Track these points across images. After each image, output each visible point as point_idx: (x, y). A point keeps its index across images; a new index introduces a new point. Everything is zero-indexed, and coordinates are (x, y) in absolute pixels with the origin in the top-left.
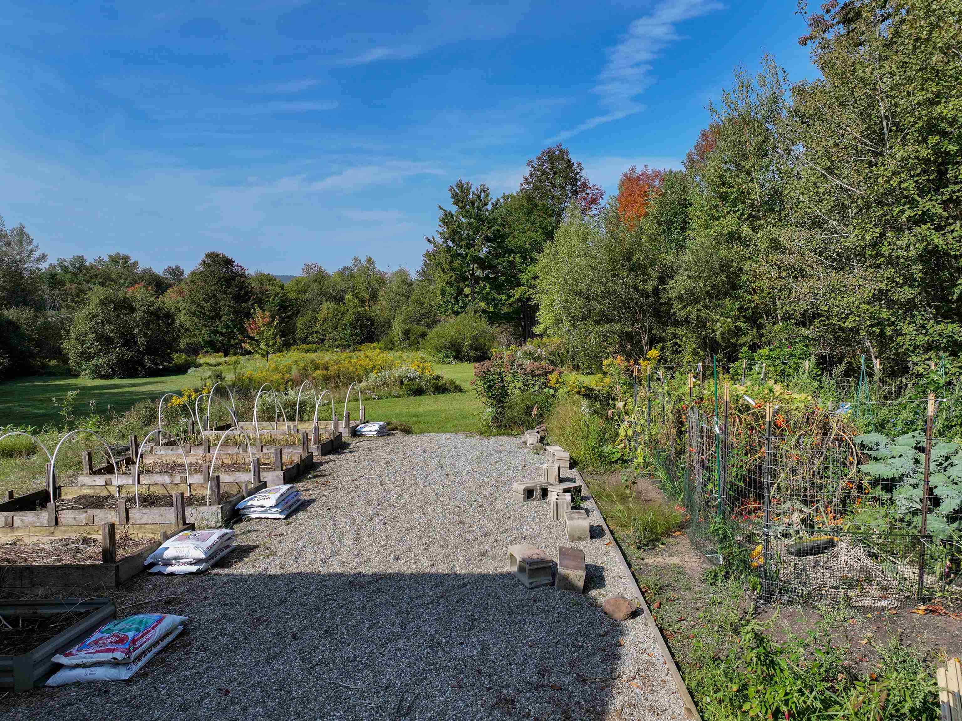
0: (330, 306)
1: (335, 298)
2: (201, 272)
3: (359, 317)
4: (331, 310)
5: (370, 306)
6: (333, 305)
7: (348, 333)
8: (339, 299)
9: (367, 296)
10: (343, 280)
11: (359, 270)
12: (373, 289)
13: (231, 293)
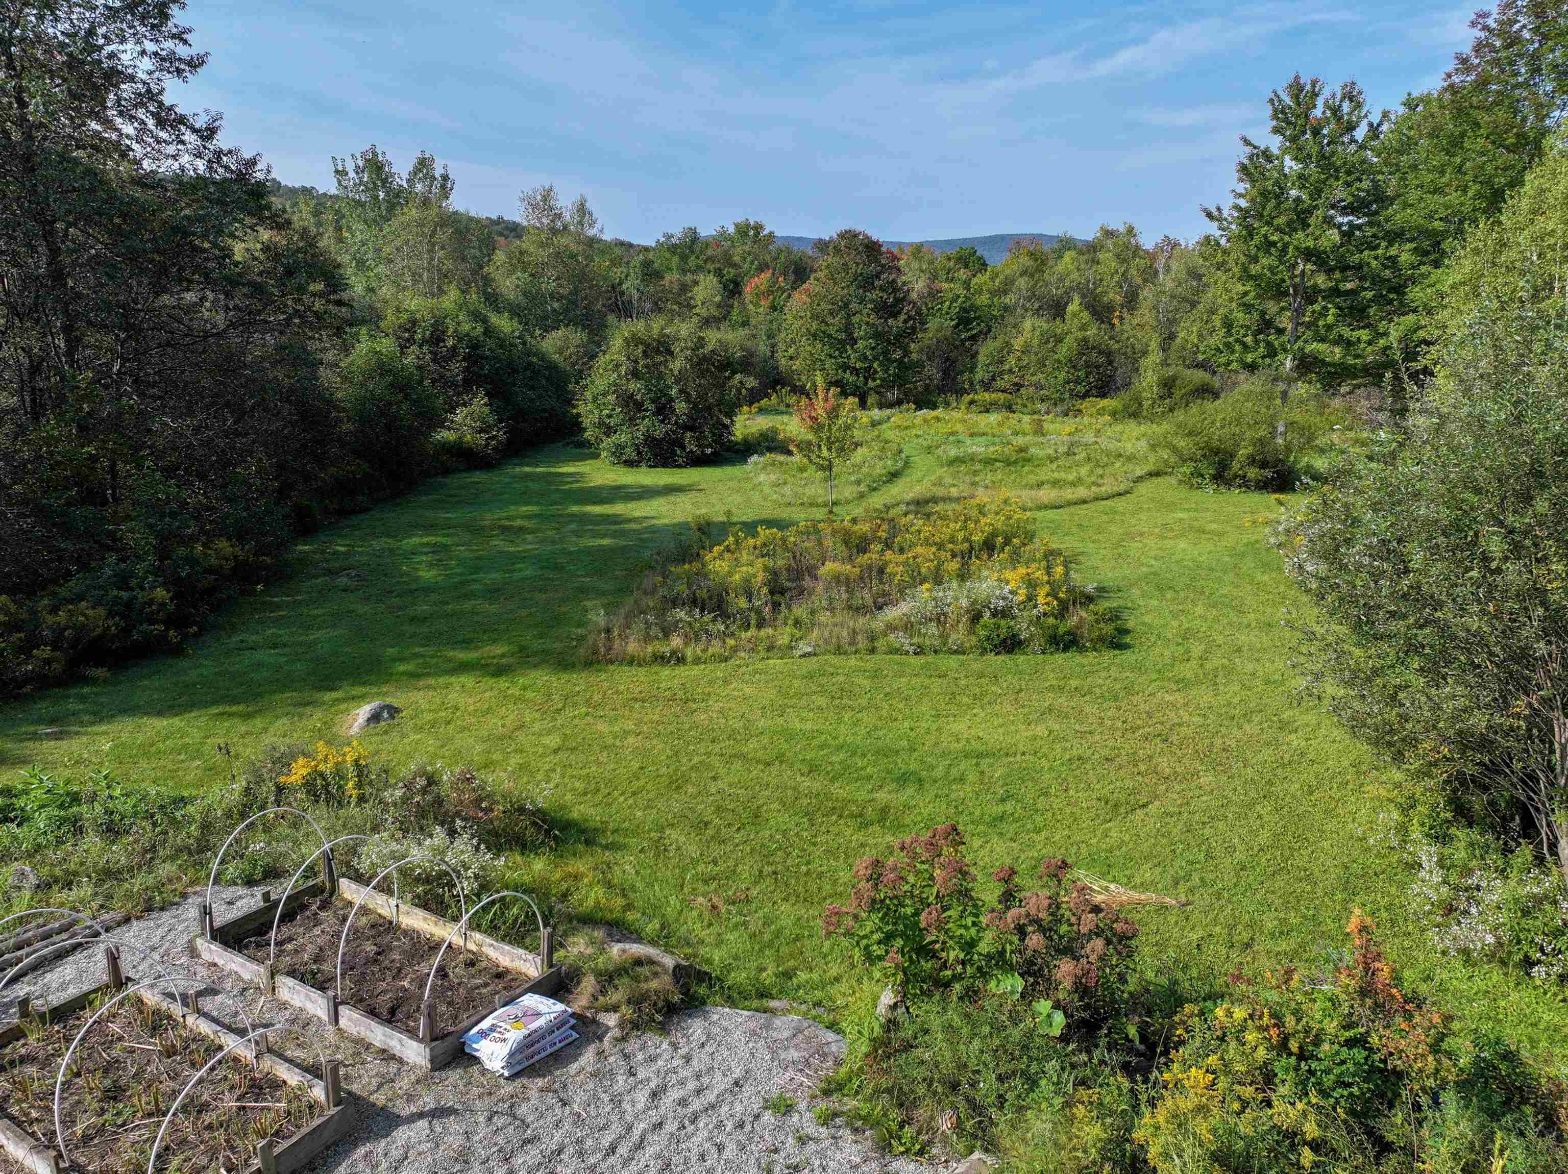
0: (1037, 323)
1: (1050, 308)
3: (1085, 346)
4: (1038, 333)
5: (1121, 318)
7: (1062, 376)
8: (1057, 312)
9: (1118, 299)
12: (1131, 285)
13: (872, 301)
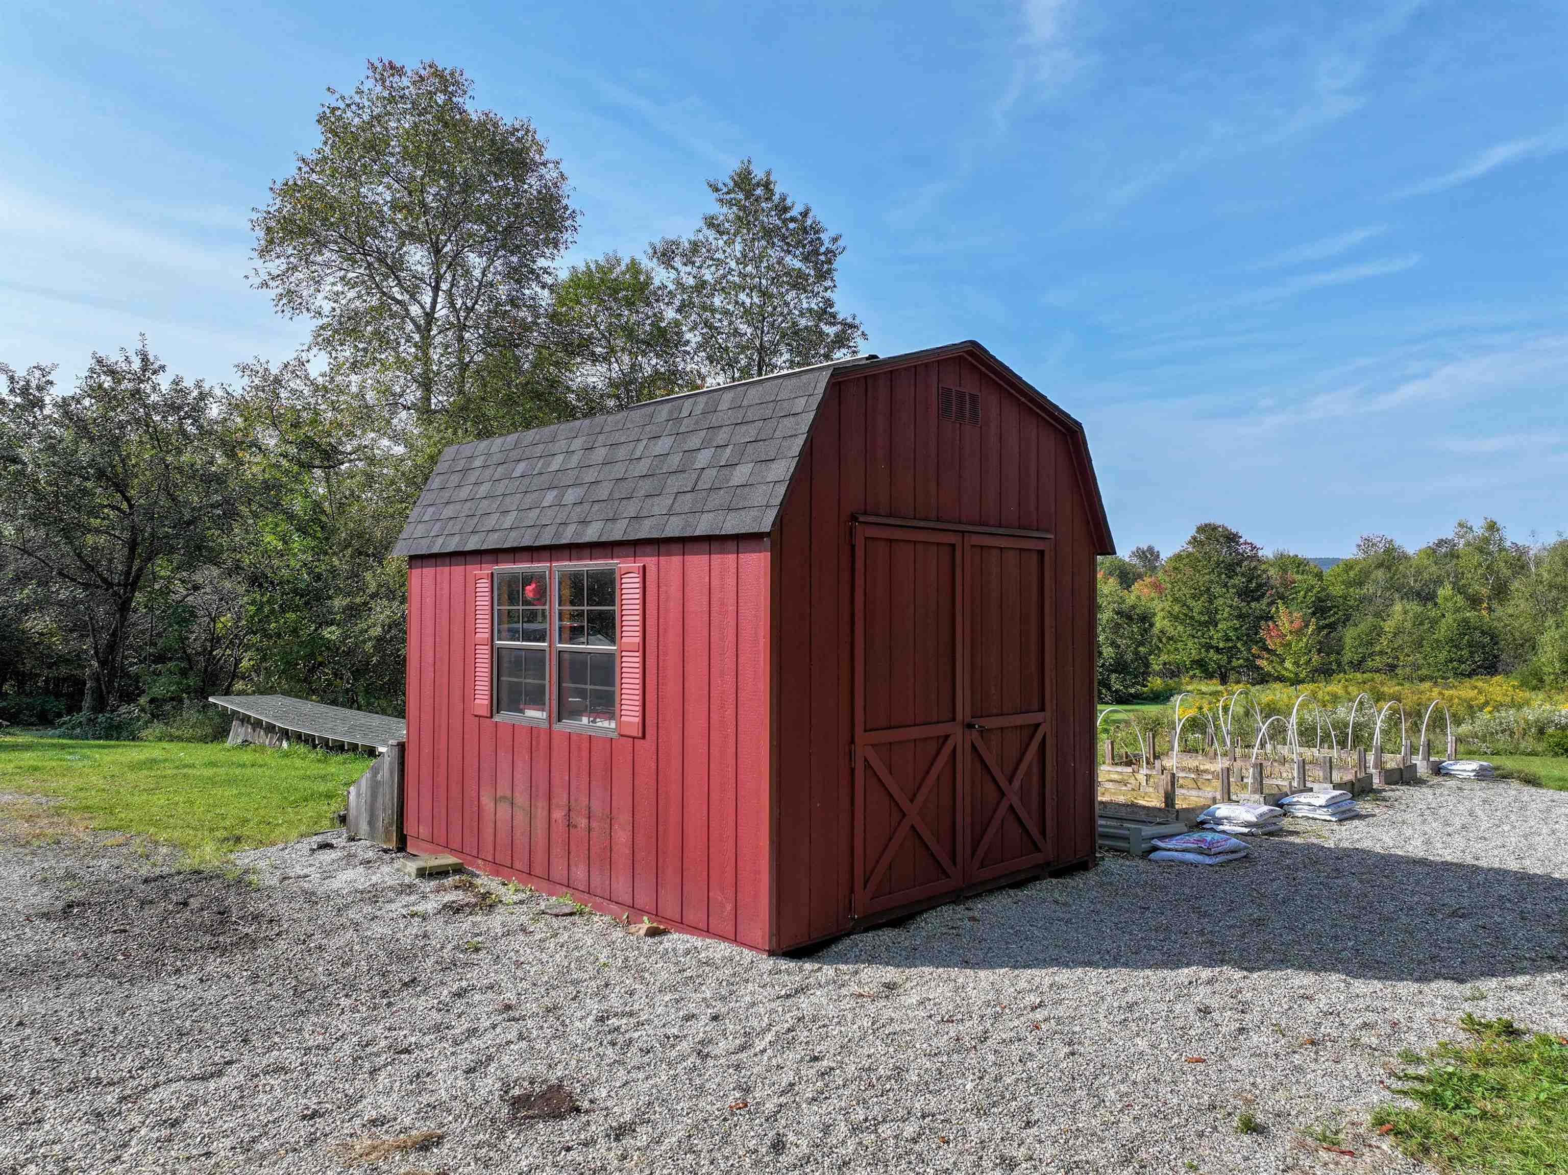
0: (1408, 607)
1: (1418, 594)
2: (1189, 555)
3: (1465, 626)
5: (1490, 610)
6: (1414, 607)
8: (1427, 597)
9: (1485, 591)
10: (1436, 564)
11: (1468, 544)
12: (1498, 578)
13: (1234, 586)
